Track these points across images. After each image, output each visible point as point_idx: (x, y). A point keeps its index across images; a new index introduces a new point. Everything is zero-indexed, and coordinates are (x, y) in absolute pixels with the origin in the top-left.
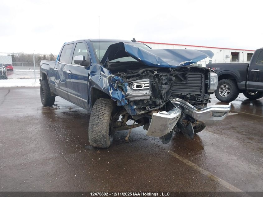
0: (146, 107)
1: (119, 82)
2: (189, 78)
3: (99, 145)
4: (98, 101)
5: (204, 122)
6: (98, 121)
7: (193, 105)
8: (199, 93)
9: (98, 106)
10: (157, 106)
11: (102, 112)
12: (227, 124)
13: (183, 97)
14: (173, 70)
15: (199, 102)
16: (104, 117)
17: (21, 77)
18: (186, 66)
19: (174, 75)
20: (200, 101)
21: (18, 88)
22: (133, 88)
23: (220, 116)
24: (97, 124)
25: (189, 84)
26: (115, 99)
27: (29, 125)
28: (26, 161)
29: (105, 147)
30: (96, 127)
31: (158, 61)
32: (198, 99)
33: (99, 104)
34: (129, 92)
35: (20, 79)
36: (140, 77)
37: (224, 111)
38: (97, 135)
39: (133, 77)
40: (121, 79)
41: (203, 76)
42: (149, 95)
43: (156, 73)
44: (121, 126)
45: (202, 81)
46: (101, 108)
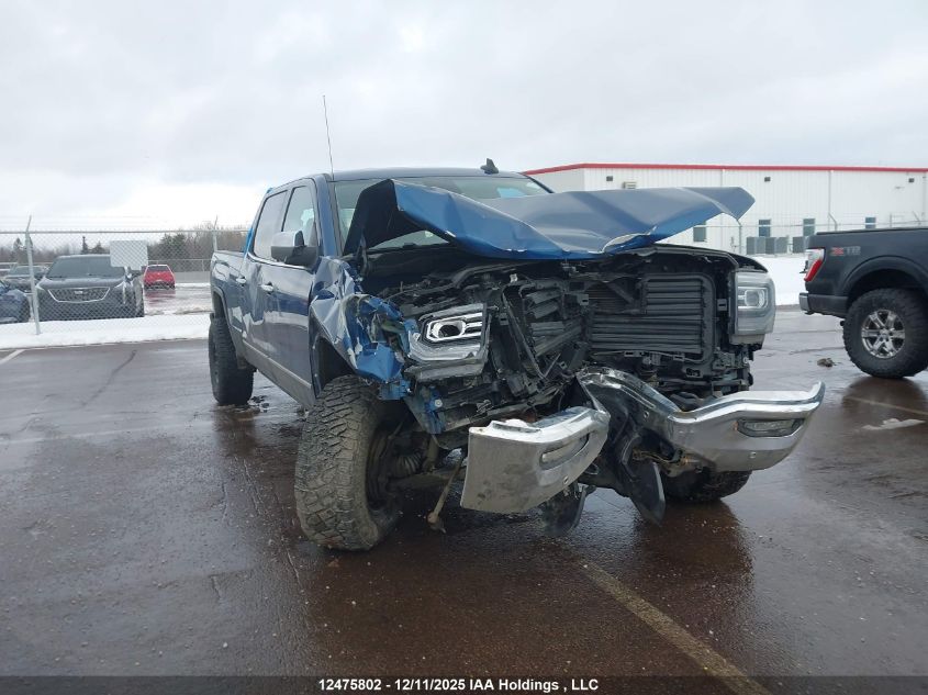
0: (478, 405)
1: (384, 318)
2: (650, 295)
3: (334, 539)
4: (334, 386)
5: (713, 459)
6: (323, 457)
7: (667, 394)
8: (696, 350)
9: (328, 404)
10: (519, 398)
11: (339, 422)
12: (859, 465)
13: (633, 366)
14: (574, 268)
15: (696, 383)
16: (345, 440)
17: (185, 308)
18: (633, 252)
19: (588, 285)
20: (701, 380)
21: (163, 344)
22: (428, 337)
23: (774, 433)
24: (320, 468)
25: (653, 315)
26: (370, 376)
27: (147, 467)
28: (91, 591)
29: (357, 547)
30: (316, 477)
31: (518, 237)
32: (689, 371)
33: (332, 397)
34: (416, 350)
35: (186, 313)
36: (460, 297)
37: (787, 414)
38: (322, 505)
39: (436, 297)
40: (387, 306)
41: (707, 284)
42: (478, 362)
43: (514, 279)
44: (414, 474)
45: (702, 303)
46: (336, 409)
